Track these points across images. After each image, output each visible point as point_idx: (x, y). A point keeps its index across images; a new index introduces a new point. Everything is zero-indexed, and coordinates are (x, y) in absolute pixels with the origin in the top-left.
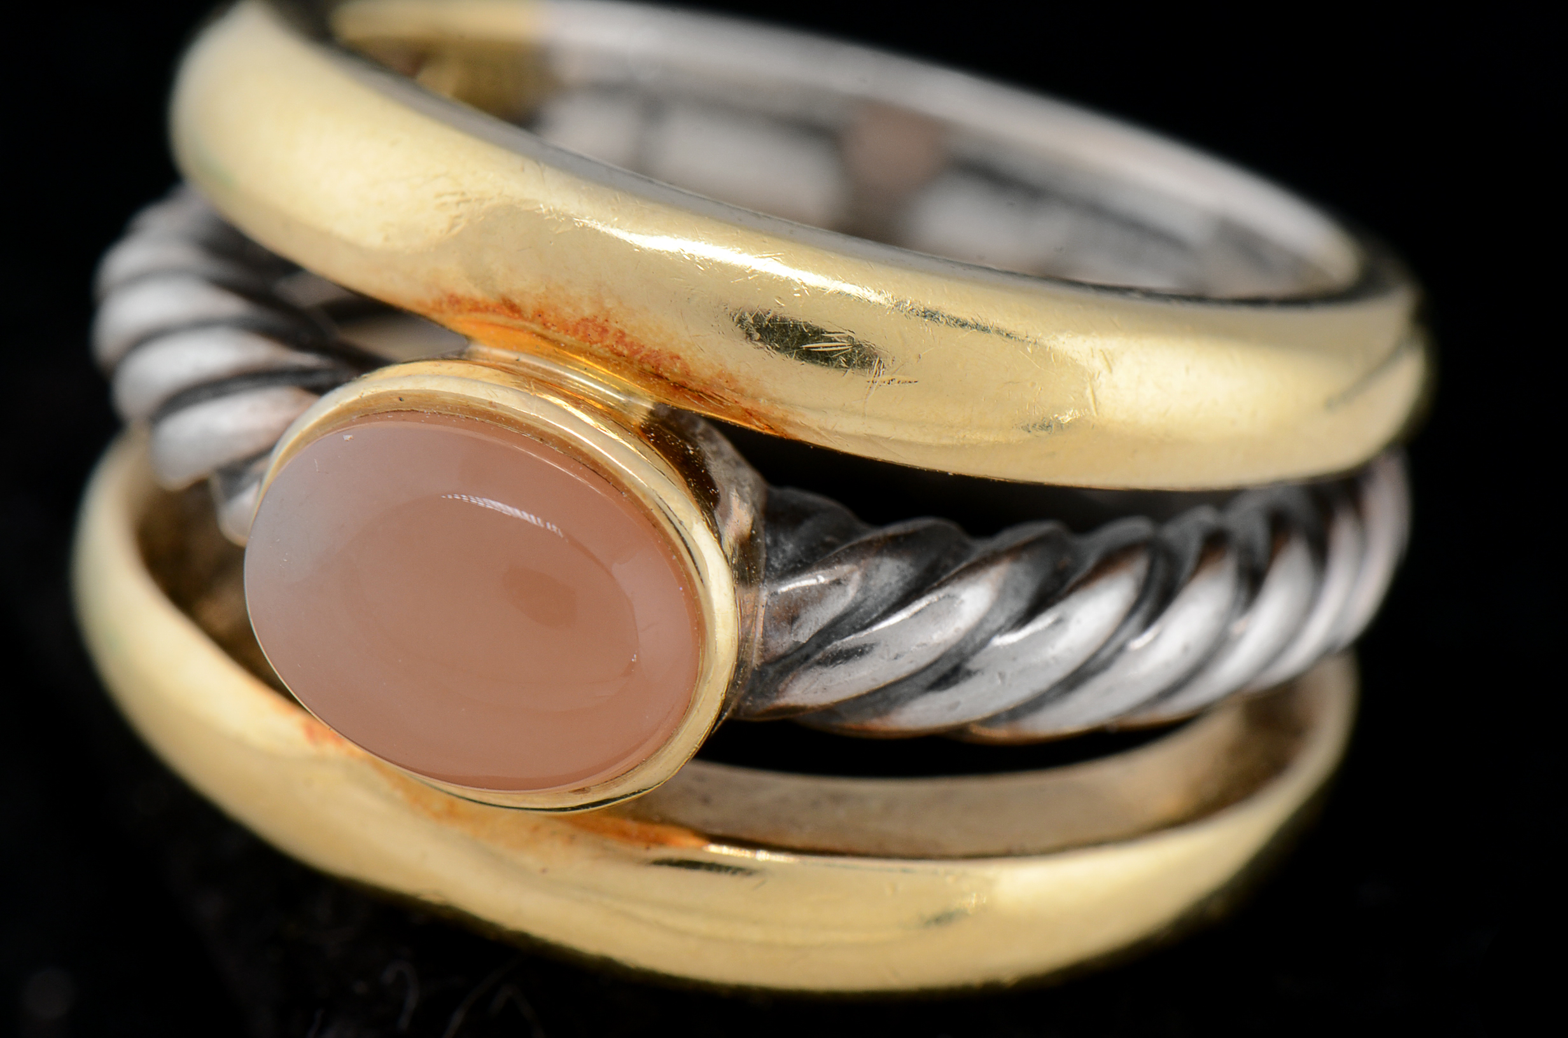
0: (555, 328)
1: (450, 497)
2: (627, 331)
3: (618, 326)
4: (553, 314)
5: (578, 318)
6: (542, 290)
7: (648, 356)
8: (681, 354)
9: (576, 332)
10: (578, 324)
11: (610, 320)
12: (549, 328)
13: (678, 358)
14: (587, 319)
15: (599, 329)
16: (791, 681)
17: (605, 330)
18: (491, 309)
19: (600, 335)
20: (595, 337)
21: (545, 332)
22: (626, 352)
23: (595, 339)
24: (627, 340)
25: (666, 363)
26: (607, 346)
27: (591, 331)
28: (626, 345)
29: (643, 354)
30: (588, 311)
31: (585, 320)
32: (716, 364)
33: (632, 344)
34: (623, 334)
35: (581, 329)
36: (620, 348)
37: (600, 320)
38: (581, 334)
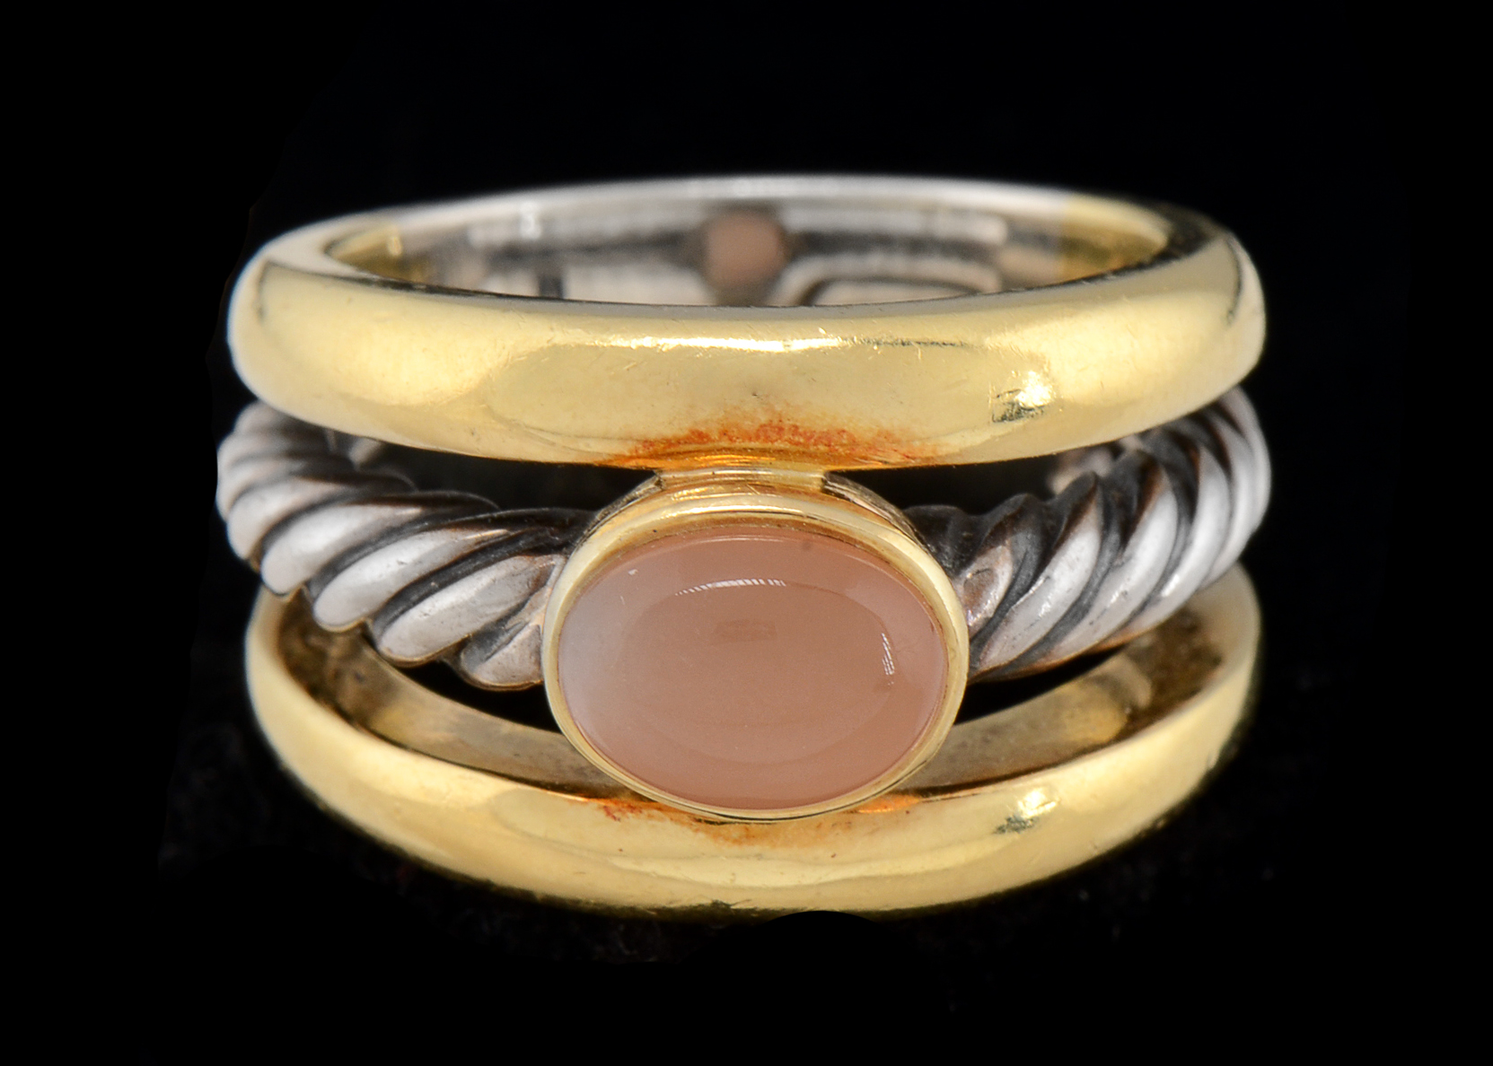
0: (741, 440)
1: (685, 592)
2: (798, 424)
3: (791, 422)
4: (735, 430)
5: (757, 427)
6: (722, 414)
7: (820, 438)
8: (846, 428)
9: (758, 438)
10: (758, 430)
11: (783, 420)
12: (735, 441)
13: (844, 431)
14: (765, 425)
15: (777, 430)
16: (988, 649)
17: (781, 429)
18: (682, 442)
19: (778, 433)
20: (774, 436)
21: (733, 445)
22: (802, 440)
23: (774, 438)
24: (801, 430)
25: (836, 439)
26: (786, 440)
27: (770, 433)
28: (801, 435)
29: (816, 436)
30: (764, 419)
31: (762, 426)
32: (874, 427)
33: (805, 433)
34: (796, 427)
35: (761, 434)
36: (797, 439)
37: (776, 422)
38: (763, 438)
